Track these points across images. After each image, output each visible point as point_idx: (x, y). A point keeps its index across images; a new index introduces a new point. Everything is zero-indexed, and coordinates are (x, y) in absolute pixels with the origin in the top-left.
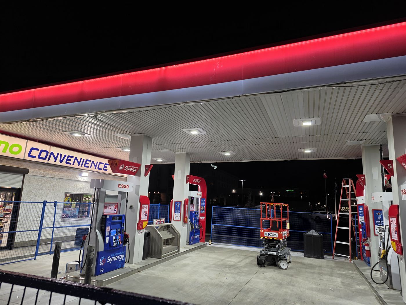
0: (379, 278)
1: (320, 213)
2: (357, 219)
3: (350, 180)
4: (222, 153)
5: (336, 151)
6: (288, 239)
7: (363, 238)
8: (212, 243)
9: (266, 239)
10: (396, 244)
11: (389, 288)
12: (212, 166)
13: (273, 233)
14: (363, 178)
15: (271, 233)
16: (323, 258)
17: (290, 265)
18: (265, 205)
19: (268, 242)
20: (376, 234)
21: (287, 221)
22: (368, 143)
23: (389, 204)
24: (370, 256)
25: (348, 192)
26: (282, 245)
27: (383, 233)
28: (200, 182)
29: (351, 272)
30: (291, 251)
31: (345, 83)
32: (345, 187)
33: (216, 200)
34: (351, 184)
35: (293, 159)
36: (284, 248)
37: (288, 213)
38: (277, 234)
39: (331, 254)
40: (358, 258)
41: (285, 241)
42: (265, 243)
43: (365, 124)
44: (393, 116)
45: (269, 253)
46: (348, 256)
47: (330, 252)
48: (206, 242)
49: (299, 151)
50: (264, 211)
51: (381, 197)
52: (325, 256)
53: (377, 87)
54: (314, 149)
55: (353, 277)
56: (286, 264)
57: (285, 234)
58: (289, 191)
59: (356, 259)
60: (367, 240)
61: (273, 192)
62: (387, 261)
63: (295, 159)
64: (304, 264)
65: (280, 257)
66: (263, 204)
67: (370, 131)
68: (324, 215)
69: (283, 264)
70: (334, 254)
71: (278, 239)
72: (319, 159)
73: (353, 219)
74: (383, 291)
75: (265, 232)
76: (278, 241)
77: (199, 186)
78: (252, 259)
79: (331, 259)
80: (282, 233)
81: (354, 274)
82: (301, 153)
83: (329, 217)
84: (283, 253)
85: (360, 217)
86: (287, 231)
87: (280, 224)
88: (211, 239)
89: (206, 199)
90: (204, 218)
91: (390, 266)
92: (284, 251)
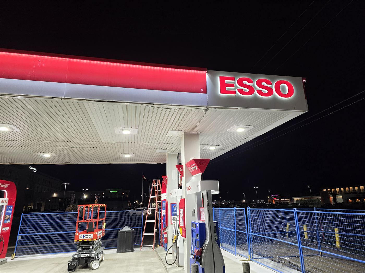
0: (171, 259)
1: (137, 210)
2: (161, 213)
3: (158, 180)
4: (41, 154)
5: (149, 157)
6: (103, 238)
7: (163, 228)
8: (16, 256)
9: (80, 242)
10: (183, 229)
11: (177, 266)
12: (31, 168)
13: (88, 235)
14: (166, 178)
15: (86, 235)
16: (132, 251)
17: (102, 263)
18: (83, 207)
19: (82, 245)
20: (172, 223)
21: (104, 221)
22: (170, 151)
23: (181, 198)
24: (167, 242)
25: (156, 191)
26: (97, 245)
27: (176, 221)
28: (7, 186)
29: (152, 259)
30: (105, 249)
31: (153, 104)
32: (154, 187)
33: (31, 207)
34: (159, 184)
35: (115, 163)
36: (98, 248)
37: (105, 213)
38: (92, 235)
39: (139, 246)
40: (160, 246)
41: (100, 241)
42: (79, 246)
43: (168, 137)
44: (185, 133)
45: (82, 256)
46: (152, 245)
47: (139, 244)
48: (6, 258)
49: (120, 156)
50: (82, 213)
51: (175, 193)
52: (134, 249)
53: (174, 111)
54: (132, 154)
55: (154, 263)
56: (98, 263)
57: (100, 233)
58: (112, 192)
59: (158, 247)
60: (166, 229)
61: (97, 194)
62: (177, 244)
63: (117, 163)
64: (115, 260)
65: (93, 258)
66: (81, 207)
67: (171, 143)
68: (139, 212)
69: (95, 265)
70: (142, 245)
71: (92, 240)
72: (136, 163)
73: (158, 213)
74: (173, 270)
75: (80, 235)
76: (93, 242)
77: (6, 191)
78: (63, 265)
79: (139, 250)
80: (97, 233)
81: (155, 260)
82: (122, 157)
83: (143, 213)
84: (96, 253)
85: (163, 210)
86: (103, 231)
87: (96, 225)
88: (15, 252)
89: (14, 206)
90: (8, 228)
91: (179, 248)
92: (97, 251)
